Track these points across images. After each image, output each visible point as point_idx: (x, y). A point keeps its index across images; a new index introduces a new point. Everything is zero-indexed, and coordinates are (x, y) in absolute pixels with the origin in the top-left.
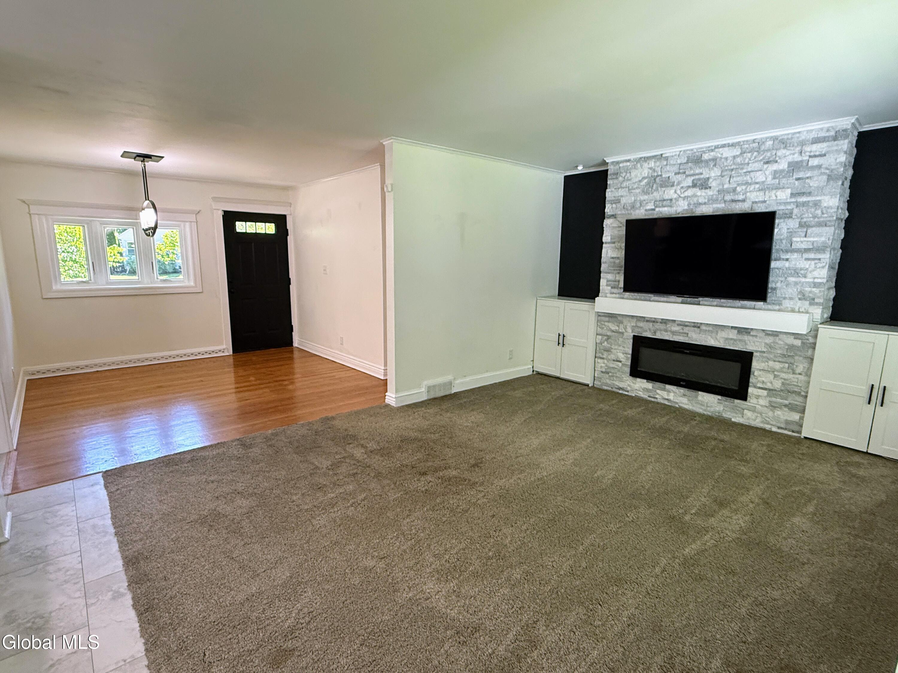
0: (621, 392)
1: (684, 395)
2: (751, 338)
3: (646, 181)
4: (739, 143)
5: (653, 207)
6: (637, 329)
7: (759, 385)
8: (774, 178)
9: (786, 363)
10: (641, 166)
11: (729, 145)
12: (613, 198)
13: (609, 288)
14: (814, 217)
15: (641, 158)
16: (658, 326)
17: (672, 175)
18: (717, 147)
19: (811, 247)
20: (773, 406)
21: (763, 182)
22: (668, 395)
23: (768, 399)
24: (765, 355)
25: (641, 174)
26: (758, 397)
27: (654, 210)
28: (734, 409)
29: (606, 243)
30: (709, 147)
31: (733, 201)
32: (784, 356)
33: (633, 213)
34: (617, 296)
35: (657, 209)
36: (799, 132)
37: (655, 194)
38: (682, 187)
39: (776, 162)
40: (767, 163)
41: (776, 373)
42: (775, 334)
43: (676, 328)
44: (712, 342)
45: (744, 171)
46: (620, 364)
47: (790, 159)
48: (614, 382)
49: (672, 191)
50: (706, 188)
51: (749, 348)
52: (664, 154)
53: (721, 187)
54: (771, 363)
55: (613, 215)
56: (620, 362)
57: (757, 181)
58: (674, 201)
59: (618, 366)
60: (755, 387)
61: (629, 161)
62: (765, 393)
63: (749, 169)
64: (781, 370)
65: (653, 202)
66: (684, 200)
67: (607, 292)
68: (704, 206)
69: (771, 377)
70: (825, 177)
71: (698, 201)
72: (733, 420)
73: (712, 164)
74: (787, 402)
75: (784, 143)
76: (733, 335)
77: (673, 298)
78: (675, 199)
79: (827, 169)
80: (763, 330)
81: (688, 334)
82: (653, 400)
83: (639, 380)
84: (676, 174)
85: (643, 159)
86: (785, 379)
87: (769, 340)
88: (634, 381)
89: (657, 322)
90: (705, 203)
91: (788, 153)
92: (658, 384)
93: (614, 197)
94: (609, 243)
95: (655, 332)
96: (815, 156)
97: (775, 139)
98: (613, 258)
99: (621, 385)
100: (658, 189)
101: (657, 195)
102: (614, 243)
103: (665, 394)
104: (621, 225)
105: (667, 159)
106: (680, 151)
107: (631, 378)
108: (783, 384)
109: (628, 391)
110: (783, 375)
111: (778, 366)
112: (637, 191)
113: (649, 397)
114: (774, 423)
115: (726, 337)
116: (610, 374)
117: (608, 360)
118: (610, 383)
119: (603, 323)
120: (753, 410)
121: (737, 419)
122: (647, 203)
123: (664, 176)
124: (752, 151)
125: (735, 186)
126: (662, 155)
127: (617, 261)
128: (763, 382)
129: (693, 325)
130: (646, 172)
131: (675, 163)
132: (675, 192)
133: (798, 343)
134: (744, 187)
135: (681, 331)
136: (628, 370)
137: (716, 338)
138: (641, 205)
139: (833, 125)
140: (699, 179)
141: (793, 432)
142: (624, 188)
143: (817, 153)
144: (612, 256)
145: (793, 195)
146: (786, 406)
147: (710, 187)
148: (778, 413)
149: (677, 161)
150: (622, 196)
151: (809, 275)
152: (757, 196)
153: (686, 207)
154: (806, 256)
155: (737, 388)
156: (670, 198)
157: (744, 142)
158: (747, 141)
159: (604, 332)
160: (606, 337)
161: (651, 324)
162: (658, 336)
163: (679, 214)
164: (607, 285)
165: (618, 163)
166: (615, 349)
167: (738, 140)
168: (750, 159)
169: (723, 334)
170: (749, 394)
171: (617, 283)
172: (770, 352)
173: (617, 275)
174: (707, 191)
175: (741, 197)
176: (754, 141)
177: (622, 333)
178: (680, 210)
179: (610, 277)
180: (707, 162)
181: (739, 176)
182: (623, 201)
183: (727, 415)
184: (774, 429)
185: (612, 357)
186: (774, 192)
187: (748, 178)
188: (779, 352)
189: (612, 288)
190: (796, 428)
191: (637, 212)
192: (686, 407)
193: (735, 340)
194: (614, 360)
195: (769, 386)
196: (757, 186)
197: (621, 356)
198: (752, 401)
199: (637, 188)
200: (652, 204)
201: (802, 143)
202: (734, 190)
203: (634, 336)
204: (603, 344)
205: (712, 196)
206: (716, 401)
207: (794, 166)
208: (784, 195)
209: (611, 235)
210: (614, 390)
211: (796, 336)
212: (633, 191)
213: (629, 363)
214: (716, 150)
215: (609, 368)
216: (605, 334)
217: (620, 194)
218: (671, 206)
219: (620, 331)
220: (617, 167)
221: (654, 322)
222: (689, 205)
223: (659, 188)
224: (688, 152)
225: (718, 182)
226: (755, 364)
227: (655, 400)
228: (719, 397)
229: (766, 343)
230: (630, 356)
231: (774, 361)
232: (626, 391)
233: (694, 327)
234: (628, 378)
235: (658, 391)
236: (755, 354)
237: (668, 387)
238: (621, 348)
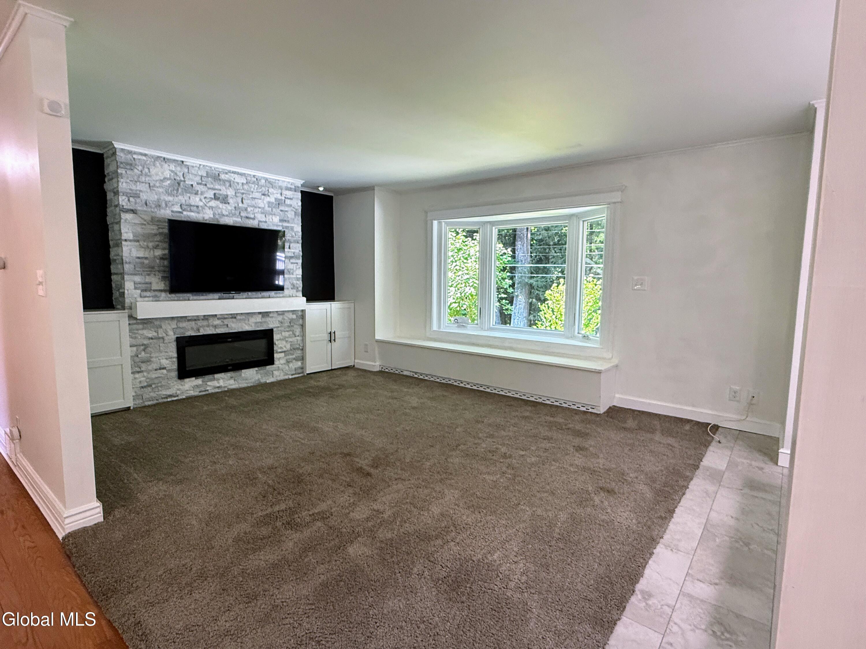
0: (169, 400)
1: (232, 378)
2: (270, 319)
3: (169, 182)
4: (245, 174)
5: (180, 210)
6: (178, 331)
7: (279, 350)
8: (269, 207)
9: (290, 331)
10: (162, 166)
11: (238, 173)
12: (128, 191)
13: (139, 291)
14: (292, 237)
15: (159, 157)
16: (200, 323)
17: (195, 184)
18: (230, 172)
19: (293, 255)
20: (288, 362)
21: (263, 208)
22: (218, 383)
23: (285, 358)
24: (279, 329)
25: (162, 173)
26: (279, 359)
27: (180, 212)
28: (267, 374)
29: (126, 240)
30: (224, 169)
31: (247, 218)
32: (289, 327)
33: (158, 212)
34: (151, 299)
35: (185, 213)
36: (278, 180)
37: (180, 197)
38: (205, 198)
39: (269, 196)
40: (264, 195)
41: (287, 339)
42: (283, 313)
43: (217, 322)
44: (247, 328)
45: (251, 196)
46: (165, 371)
47: (276, 196)
48: (160, 393)
49: (198, 199)
50: (225, 203)
51: (271, 326)
52: (186, 162)
53: (236, 205)
54: (283, 333)
55: (132, 210)
56: (164, 368)
57: (260, 206)
58: (200, 208)
59: (162, 374)
60: (277, 353)
61: (145, 155)
62: (283, 354)
63: (254, 196)
64: (290, 337)
65: (179, 205)
66: (209, 209)
67: (136, 296)
68: (226, 217)
69: (284, 342)
70: (293, 213)
71: (222, 212)
72: (268, 382)
73: (227, 184)
74: (294, 356)
75: (271, 183)
76: (259, 319)
77: (211, 296)
78: (201, 206)
79: (294, 208)
80: (277, 312)
81: (227, 325)
82: (204, 393)
83: (187, 380)
84: (198, 184)
85: (162, 159)
86: (291, 342)
87: (280, 318)
88: (182, 383)
89: (199, 320)
90: (227, 216)
91: (275, 192)
92: (207, 377)
93: (131, 189)
94: (130, 241)
95: (198, 330)
96: (288, 198)
97: (266, 180)
98: (139, 258)
99: (169, 392)
100: (183, 194)
101: (182, 199)
102: (138, 241)
103: (215, 383)
104: (145, 223)
105: (188, 167)
106: (200, 165)
107: (179, 381)
108: (291, 345)
109: (178, 396)
110: (290, 340)
111: (287, 334)
112: (161, 190)
113: (200, 392)
114: (290, 373)
115: (255, 321)
116: (153, 386)
117: (148, 372)
118: (155, 395)
119: (136, 332)
120: (278, 369)
121: (270, 380)
122: (173, 205)
123: (187, 182)
124: (254, 183)
125: (246, 206)
126: (183, 162)
127: (146, 262)
128: (281, 348)
129: (230, 316)
130: (167, 174)
131: (196, 173)
132: (201, 200)
133: (294, 317)
134: (252, 209)
135: (222, 324)
136: (175, 374)
137: (249, 324)
138: (166, 205)
139: (294, 182)
140: (220, 195)
141: (299, 374)
142: (143, 182)
143: (289, 197)
144: (138, 256)
145: (281, 221)
146: (294, 359)
147: (229, 203)
148: (291, 365)
149: (197, 172)
150: (140, 191)
151: (294, 273)
152: (260, 217)
153: (212, 216)
154: (292, 261)
155: (266, 358)
156: (196, 204)
157: (248, 174)
158: (250, 175)
159: (139, 341)
160: (142, 347)
161: (194, 322)
162: (202, 332)
163: (206, 220)
164: (136, 288)
165: (130, 152)
166: (156, 357)
167: (244, 172)
168: (254, 189)
169: (253, 320)
170: (275, 359)
171: (149, 286)
172: (281, 326)
173: (147, 277)
174: (227, 205)
175: (252, 216)
176: (254, 176)
177: (163, 338)
178: (207, 217)
179: (137, 279)
180: (224, 181)
181: (248, 199)
182: (144, 196)
183: (263, 381)
184: (291, 377)
185: (155, 366)
186: (271, 216)
187: (253, 202)
188: (286, 325)
189: (142, 291)
190: (300, 371)
191: (162, 211)
192: (233, 387)
193: (261, 323)
194: (156, 370)
195: (285, 349)
196: (260, 210)
197: (165, 362)
198: (277, 362)
199: (160, 186)
200: (179, 206)
201: (281, 188)
202: (246, 210)
203: (177, 338)
204: (139, 356)
205: (231, 210)
206: (255, 372)
207: (279, 203)
208: (276, 219)
209: (133, 232)
210: (161, 401)
211: (293, 312)
212: (155, 189)
213: (175, 366)
214: (229, 174)
215: (152, 379)
216: (141, 343)
217: (138, 188)
218: (198, 213)
219: (160, 336)
220: (129, 156)
221: (195, 320)
222: (214, 214)
223: (185, 194)
224: (207, 168)
225: (235, 200)
226: (276, 337)
227: (207, 392)
228: (256, 369)
229: (279, 321)
230: (175, 360)
231: (285, 331)
232: (174, 397)
233: (232, 318)
234: (175, 383)
235: (209, 383)
236: (274, 330)
237: (217, 376)
238: (163, 354)
